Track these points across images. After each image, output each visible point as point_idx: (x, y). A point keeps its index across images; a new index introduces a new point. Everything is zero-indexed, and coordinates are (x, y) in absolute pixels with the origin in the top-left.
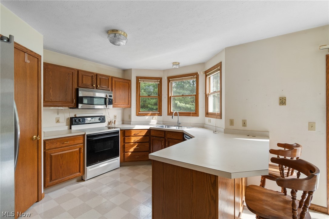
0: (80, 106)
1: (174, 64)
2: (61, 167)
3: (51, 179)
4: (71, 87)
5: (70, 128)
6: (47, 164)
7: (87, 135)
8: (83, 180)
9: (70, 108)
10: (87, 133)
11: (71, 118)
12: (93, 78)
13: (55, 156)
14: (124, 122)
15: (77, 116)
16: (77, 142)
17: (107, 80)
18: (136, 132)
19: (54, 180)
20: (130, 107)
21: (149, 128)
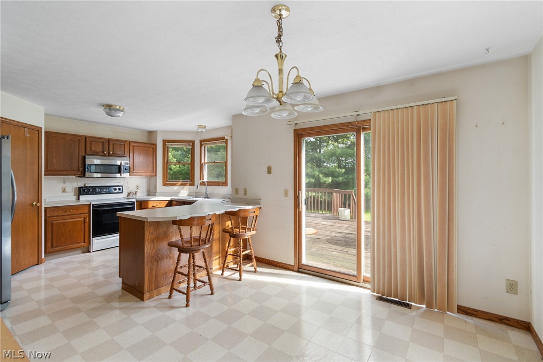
0: (87, 174)
1: (200, 126)
2: (63, 235)
3: (52, 246)
4: (77, 155)
5: (79, 199)
6: (48, 231)
7: (93, 205)
8: (89, 252)
9: (79, 177)
10: (93, 203)
11: (80, 188)
12: (104, 144)
13: (57, 223)
14: (150, 193)
15: (87, 185)
16: (80, 211)
17: (123, 146)
18: (155, 204)
19: (55, 247)
20: (156, 175)
21: (170, 199)
